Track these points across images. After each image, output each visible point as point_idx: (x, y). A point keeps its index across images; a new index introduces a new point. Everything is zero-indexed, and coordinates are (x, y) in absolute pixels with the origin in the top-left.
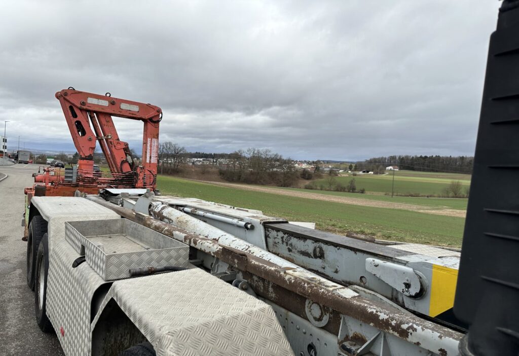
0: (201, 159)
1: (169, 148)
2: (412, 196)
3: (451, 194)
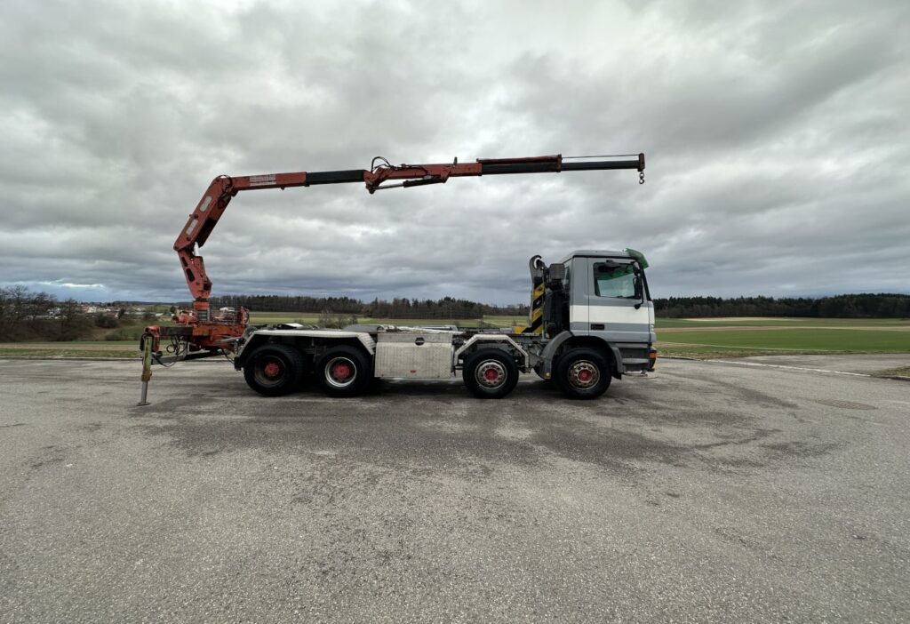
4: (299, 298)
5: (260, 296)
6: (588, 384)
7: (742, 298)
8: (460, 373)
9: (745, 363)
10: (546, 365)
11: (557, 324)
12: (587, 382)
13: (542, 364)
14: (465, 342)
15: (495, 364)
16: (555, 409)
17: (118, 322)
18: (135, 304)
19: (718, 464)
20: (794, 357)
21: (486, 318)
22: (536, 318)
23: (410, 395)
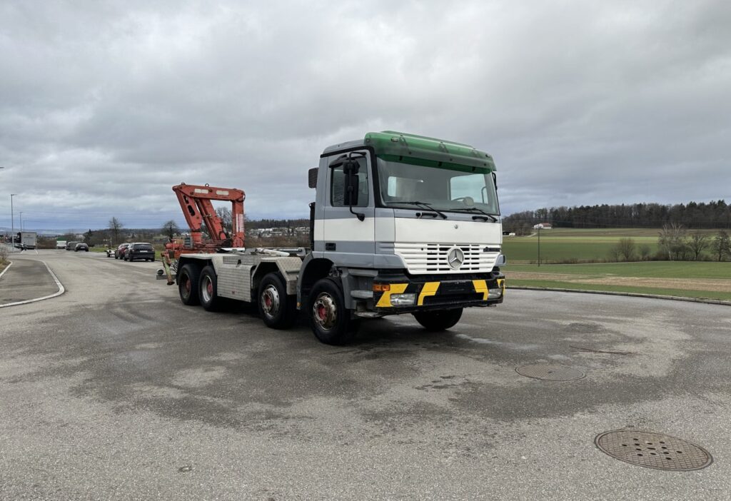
0: (271, 230)
1: (224, 216)
2: (566, 262)
3: (620, 258)
4: (640, 206)
5: (585, 206)
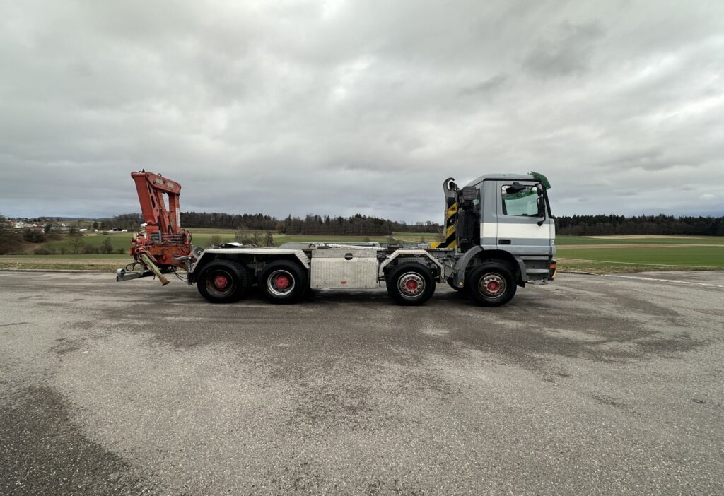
6: (495, 293)
7: (644, 216)
8: (384, 283)
9: (638, 278)
10: (459, 275)
11: (468, 239)
12: (496, 291)
13: (456, 275)
14: (388, 256)
15: (415, 276)
16: (467, 314)
17: (45, 237)
18: (58, 219)
19: (602, 355)
20: (684, 272)
21: (395, 235)
22: (449, 234)
23: (341, 302)
